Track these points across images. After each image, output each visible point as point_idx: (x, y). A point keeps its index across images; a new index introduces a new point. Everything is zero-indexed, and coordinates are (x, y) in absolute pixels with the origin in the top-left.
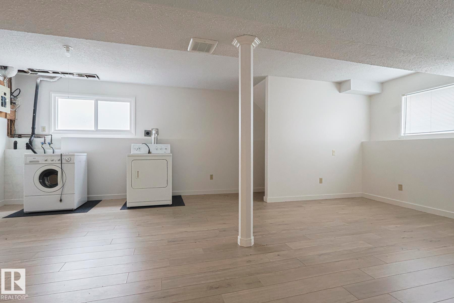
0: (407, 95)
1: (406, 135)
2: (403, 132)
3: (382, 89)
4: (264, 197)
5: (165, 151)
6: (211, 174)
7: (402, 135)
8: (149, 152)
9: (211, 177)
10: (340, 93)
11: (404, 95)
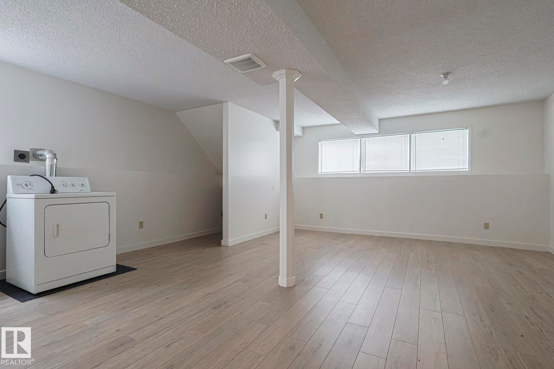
0: (322, 141)
1: (322, 173)
2: (320, 171)
3: (303, 133)
4: (222, 240)
5: (81, 188)
6: (141, 221)
7: (319, 173)
8: (53, 191)
9: (141, 225)
10: (277, 131)
11: (320, 141)
